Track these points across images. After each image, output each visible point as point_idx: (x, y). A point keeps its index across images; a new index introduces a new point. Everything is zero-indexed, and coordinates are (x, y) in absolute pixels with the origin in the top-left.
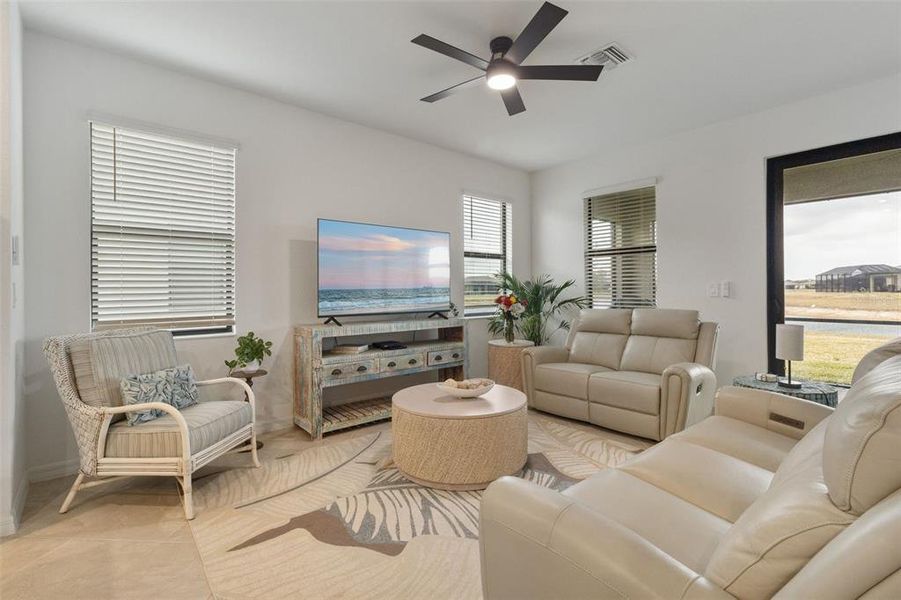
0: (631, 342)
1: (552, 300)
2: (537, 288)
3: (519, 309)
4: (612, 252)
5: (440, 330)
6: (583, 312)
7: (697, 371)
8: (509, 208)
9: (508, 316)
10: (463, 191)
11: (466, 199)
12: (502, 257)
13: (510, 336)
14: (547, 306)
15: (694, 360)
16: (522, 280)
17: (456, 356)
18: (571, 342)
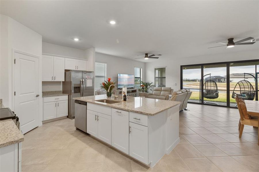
0: (162, 92)
1: (149, 85)
2: (147, 84)
3: (145, 87)
4: (159, 78)
5: (132, 91)
6: (154, 88)
7: (170, 95)
8: (141, 69)
9: (143, 88)
10: (135, 67)
11: (135, 68)
12: (140, 78)
13: (143, 91)
14: (148, 87)
15: (170, 94)
16: (144, 82)
17: (135, 95)
18: (153, 92)
